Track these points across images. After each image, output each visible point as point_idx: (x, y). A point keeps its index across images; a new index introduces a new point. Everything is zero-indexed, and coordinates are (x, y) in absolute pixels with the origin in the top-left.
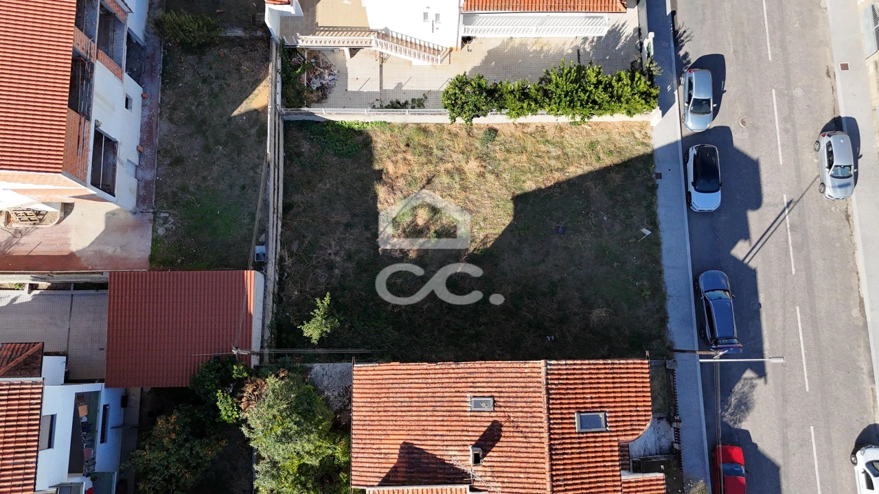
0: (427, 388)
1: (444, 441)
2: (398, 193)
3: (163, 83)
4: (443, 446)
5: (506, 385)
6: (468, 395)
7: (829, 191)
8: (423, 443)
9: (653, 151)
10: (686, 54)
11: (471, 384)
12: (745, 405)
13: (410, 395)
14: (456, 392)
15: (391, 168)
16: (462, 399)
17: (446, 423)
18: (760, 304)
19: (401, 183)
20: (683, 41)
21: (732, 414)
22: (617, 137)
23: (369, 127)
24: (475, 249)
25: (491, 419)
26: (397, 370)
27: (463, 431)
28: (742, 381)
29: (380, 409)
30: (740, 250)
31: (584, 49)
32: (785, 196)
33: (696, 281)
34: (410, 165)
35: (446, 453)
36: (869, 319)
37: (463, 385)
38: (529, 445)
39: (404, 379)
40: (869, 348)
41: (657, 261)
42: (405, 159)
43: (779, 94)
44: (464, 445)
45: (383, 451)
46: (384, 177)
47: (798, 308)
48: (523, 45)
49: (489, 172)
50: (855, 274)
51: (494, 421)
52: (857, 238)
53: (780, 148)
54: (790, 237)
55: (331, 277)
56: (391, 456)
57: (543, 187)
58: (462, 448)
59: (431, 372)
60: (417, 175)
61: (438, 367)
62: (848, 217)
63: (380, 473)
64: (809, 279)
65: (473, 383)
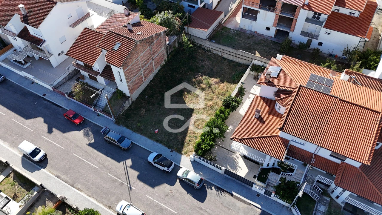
3: (273, 42)
8: (141, 27)
9: (181, 154)
10: (212, 189)
12: (86, 135)
15: (223, 85)
18: (108, 157)
19: (217, 86)
20: (218, 191)
21: (87, 130)
24: (185, 93)
25: (134, 33)
28: (93, 138)
30: (129, 162)
31: (234, 155)
32: (135, 189)
34: (221, 89)
36: (73, 189)
38: (123, 33)
40: (65, 182)
41: (146, 135)
42: (223, 89)
44: (134, 29)
46: (221, 82)
47: (97, 168)
49: (206, 107)
50: (90, 195)
53: (153, 199)
54: (120, 181)
55: (200, 60)
60: (217, 90)
63: (143, 22)
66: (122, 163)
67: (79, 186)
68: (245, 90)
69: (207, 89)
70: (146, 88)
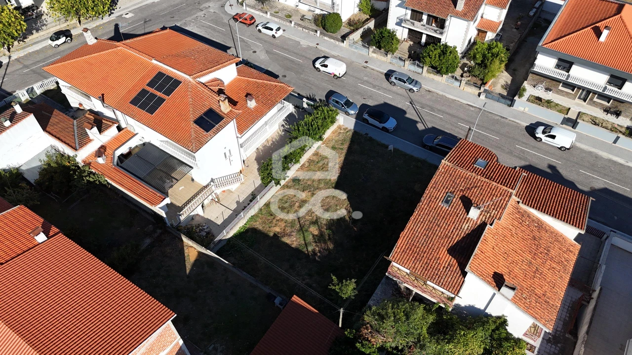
0: (425, 223)
1: (457, 229)
2: (293, 234)
4: (460, 230)
5: (445, 183)
6: (440, 204)
7: (415, 89)
8: (453, 240)
9: (354, 129)
10: (320, 100)
11: (435, 199)
13: (423, 235)
14: (435, 210)
15: (277, 229)
16: (440, 208)
17: (449, 223)
19: (288, 230)
20: (313, 98)
22: (337, 138)
23: (247, 226)
25: (458, 199)
26: (406, 235)
27: (457, 216)
29: (422, 255)
30: (421, 127)
31: (286, 128)
32: (407, 103)
34: (283, 220)
35: (464, 231)
36: (478, 107)
37: (433, 204)
38: (480, 187)
39: (413, 233)
41: (405, 155)
42: (278, 220)
43: (362, 83)
44: (465, 219)
45: (446, 266)
46: (279, 235)
47: (459, 123)
48: (265, 146)
51: (460, 198)
52: (441, 93)
53: (385, 94)
54: (426, 111)
56: (451, 263)
57: (339, 174)
58: (466, 221)
59: (417, 217)
60: (290, 220)
61: (417, 212)
62: (429, 91)
63: (458, 273)
64: (447, 113)
65: (435, 198)
66: (430, 126)
69: (307, 223)
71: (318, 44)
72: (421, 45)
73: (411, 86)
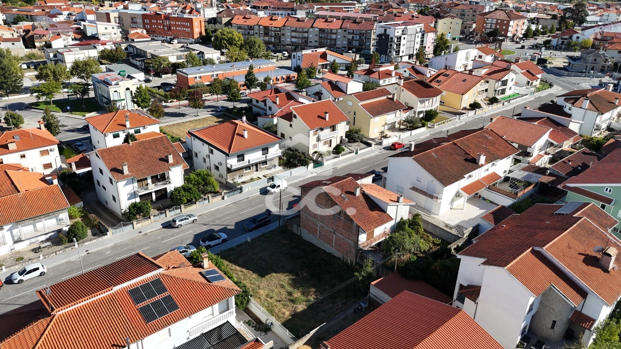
2: (295, 306)
4: (362, 202)
7: (196, 218)
8: (366, 207)
14: (348, 204)
15: (287, 313)
17: (357, 204)
19: (290, 308)
25: (346, 194)
30: (231, 227)
32: (203, 226)
33: (251, 230)
43: (162, 240)
44: (358, 198)
45: (378, 215)
46: (293, 313)
47: (240, 213)
50: (218, 209)
52: (207, 212)
53: (186, 233)
56: (377, 213)
57: (252, 273)
60: (282, 306)
63: (384, 214)
64: (229, 214)
65: (342, 201)
66: (233, 224)
67: (231, 205)
68: (264, 333)
69: (288, 297)
70: (317, 247)
71: (86, 251)
72: (154, 202)
73: (193, 218)
